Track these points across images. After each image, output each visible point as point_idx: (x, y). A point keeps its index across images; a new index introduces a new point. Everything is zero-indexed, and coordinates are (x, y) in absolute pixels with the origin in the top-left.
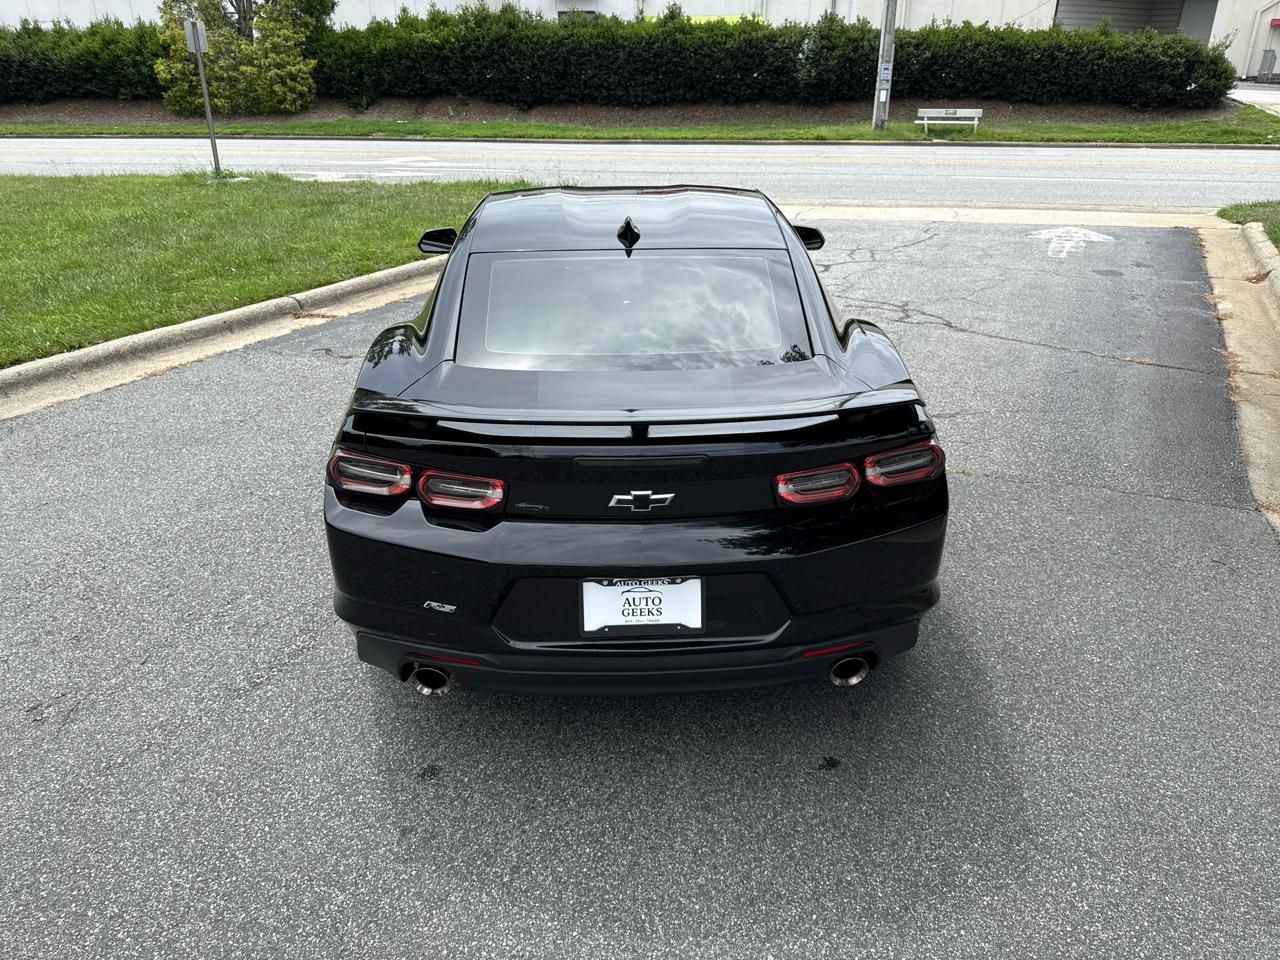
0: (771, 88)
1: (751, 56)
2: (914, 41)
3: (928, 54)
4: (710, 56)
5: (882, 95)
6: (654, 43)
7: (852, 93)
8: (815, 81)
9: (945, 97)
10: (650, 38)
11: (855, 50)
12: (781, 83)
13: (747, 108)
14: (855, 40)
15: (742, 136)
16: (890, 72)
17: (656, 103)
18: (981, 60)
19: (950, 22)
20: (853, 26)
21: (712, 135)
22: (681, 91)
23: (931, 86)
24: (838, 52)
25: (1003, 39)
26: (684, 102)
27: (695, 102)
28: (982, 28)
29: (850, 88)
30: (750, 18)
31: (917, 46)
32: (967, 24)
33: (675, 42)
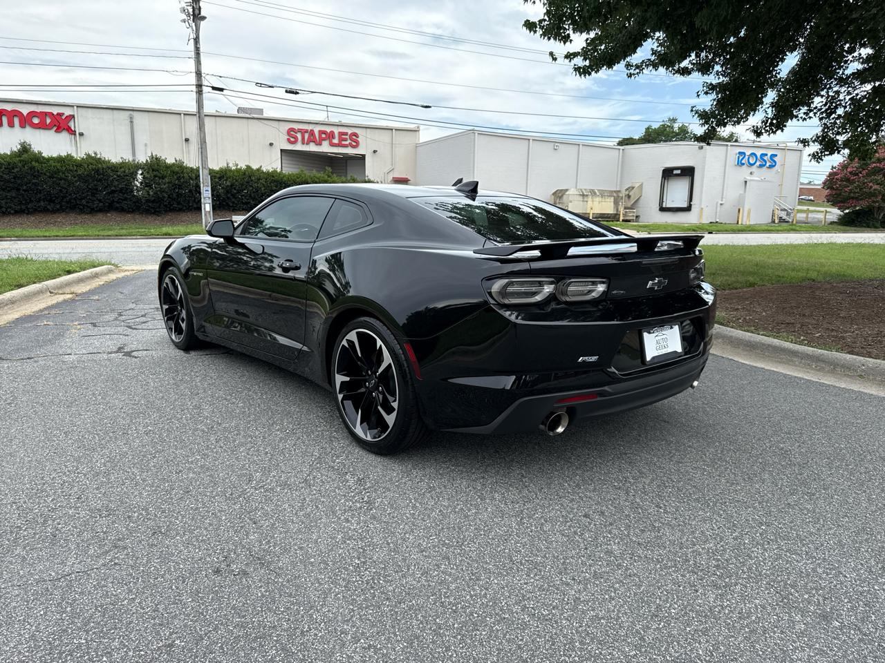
0: (118, 202)
1: (100, 180)
2: (218, 175)
3: (228, 184)
4: (64, 179)
5: (207, 207)
6: (13, 169)
7: (179, 206)
8: (153, 198)
9: (243, 210)
10: (9, 164)
11: (179, 179)
12: (126, 199)
13: (100, 216)
14: (177, 173)
15: (106, 234)
16: (210, 192)
17: (18, 212)
18: (263, 189)
19: (237, 165)
20: (174, 164)
21: (80, 234)
22: (42, 203)
23: (233, 203)
24: (167, 180)
25: (273, 177)
26: (45, 211)
27: (54, 212)
28: (258, 170)
29: (179, 203)
30: (93, 155)
31: (220, 178)
32: (248, 167)
33: (32, 168)
